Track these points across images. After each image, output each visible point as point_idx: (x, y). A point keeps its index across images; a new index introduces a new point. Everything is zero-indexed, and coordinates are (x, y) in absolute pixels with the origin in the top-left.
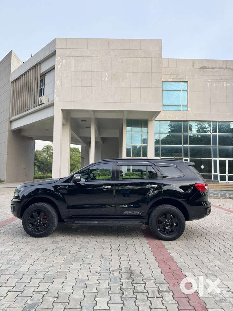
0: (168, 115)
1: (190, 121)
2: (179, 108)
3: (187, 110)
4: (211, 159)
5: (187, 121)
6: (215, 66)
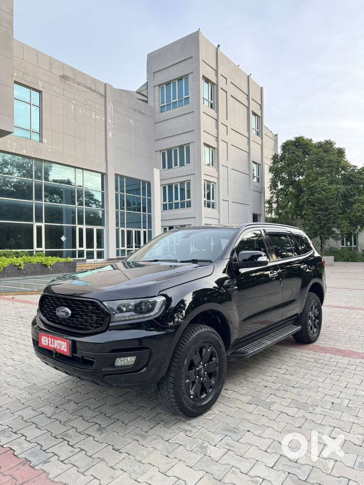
0: (9, 142)
1: (45, 161)
2: (27, 134)
3: (41, 141)
4: (76, 227)
5: (41, 159)
6: (81, 82)
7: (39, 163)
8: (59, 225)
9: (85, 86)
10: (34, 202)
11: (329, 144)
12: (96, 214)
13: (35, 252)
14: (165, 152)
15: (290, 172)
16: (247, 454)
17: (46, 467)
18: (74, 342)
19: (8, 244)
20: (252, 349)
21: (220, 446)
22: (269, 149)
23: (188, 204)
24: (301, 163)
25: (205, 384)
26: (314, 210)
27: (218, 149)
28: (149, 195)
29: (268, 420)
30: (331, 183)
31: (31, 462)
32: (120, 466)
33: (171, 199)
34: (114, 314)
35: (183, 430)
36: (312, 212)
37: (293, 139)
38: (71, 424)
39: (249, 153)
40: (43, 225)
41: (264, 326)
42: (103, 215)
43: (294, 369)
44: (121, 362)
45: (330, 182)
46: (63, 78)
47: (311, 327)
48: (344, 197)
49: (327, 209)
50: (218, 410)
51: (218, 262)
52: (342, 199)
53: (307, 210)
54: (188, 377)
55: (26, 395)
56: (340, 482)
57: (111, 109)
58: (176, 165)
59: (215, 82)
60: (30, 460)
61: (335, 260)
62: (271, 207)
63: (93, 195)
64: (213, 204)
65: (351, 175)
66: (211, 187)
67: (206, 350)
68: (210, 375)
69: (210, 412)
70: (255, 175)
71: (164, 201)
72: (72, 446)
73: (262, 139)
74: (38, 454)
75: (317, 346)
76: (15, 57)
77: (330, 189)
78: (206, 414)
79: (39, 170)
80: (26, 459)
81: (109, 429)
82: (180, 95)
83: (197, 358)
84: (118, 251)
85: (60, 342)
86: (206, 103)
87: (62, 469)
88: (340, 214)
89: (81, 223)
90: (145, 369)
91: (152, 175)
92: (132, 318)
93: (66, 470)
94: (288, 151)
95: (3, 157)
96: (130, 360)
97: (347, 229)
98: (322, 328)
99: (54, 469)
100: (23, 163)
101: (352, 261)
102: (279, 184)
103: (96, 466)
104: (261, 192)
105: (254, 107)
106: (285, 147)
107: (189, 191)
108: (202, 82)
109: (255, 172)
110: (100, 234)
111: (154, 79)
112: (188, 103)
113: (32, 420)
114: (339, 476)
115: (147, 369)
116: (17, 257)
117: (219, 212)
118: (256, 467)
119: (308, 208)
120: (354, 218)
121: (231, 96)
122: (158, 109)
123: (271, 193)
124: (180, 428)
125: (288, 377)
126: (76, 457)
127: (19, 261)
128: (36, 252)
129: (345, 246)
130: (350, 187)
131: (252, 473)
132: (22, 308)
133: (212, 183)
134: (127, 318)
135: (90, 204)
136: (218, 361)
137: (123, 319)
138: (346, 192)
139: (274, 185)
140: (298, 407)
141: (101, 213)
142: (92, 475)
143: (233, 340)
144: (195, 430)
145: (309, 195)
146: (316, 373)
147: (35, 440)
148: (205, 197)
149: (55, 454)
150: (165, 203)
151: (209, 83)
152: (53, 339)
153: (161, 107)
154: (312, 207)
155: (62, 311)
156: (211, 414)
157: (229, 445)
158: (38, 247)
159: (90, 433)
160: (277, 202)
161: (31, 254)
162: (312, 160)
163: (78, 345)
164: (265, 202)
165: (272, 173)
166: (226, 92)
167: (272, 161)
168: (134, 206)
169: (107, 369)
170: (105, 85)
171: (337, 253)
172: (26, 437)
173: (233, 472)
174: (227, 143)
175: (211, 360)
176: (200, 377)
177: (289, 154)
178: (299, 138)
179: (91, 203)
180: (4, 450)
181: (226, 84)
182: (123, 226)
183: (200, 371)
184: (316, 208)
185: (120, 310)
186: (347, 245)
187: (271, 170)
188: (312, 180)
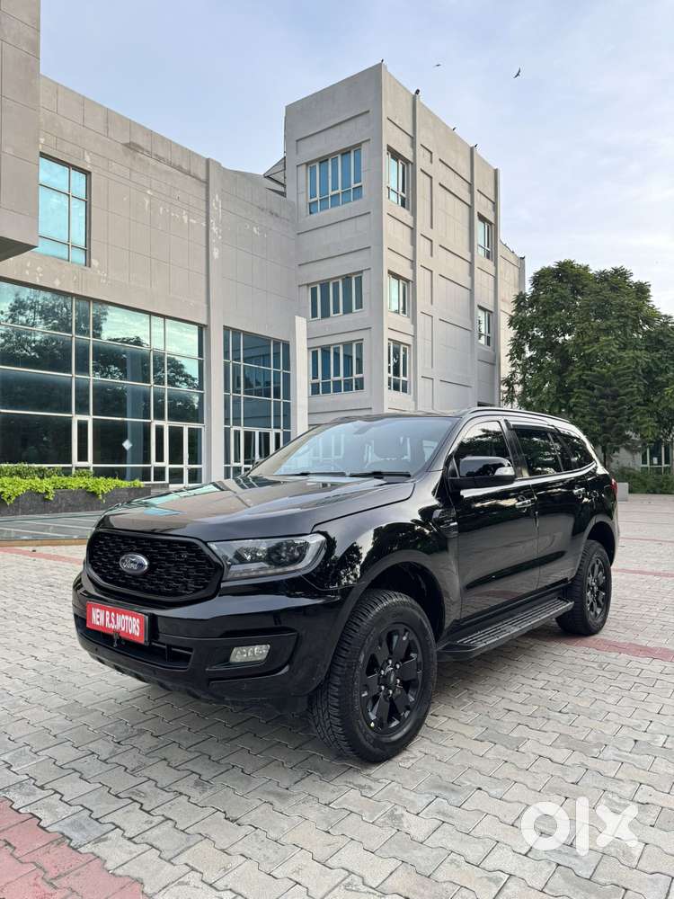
0: (28, 265)
1: (96, 301)
2: (63, 252)
3: (88, 263)
4: (150, 423)
5: (88, 298)
6: (162, 155)
7: (82, 304)
8: (120, 419)
9: (170, 164)
10: (73, 376)
11: (620, 274)
12: (187, 401)
13: (74, 470)
14: (316, 288)
15: (548, 325)
16: (476, 829)
17: (101, 849)
18: (153, 618)
19: (24, 454)
20: (483, 641)
21: (427, 814)
22: (508, 283)
23: (358, 384)
24: (568, 310)
25: (396, 702)
26: (591, 397)
27: (414, 282)
28: (287, 366)
29: (514, 770)
30: (624, 347)
31: (71, 840)
32: (239, 848)
33: (326, 375)
34: (229, 566)
35: (356, 786)
36: (589, 401)
37: (553, 265)
38: (146, 773)
39: (472, 291)
40: (89, 419)
41: (502, 600)
42: (201, 402)
43: (560, 680)
44: (242, 655)
45: (622, 346)
46: (129, 147)
47: (592, 605)
48: (648, 373)
49: (615, 396)
50: (420, 751)
51: (421, 477)
52: (644, 378)
53: (579, 398)
54: (367, 687)
55: (60, 721)
56: (655, 882)
57: (217, 206)
58: (336, 311)
59: (410, 159)
60: (69, 835)
61: (631, 491)
62: (511, 391)
63: (182, 366)
64: (405, 383)
65: (661, 333)
66: (402, 353)
67: (400, 640)
68: (407, 685)
69: (405, 755)
70: (483, 332)
71: (314, 378)
72: (148, 812)
73: (496, 265)
74: (84, 824)
75: (602, 640)
76: (41, 109)
77: (621, 358)
78: (399, 758)
79: (83, 318)
80: (62, 834)
81: (217, 782)
82: (346, 183)
83: (382, 653)
84: (227, 470)
85: (127, 618)
86: (393, 196)
87: (131, 853)
88: (638, 404)
89: (159, 416)
90: (286, 669)
91: (292, 328)
92: (262, 573)
93: (139, 855)
94: (545, 287)
95: (17, 295)
96: (258, 652)
97: (653, 434)
98: (611, 609)
99: (115, 853)
100: (53, 307)
101: (662, 493)
102: (527, 348)
103: (193, 848)
104: (494, 363)
105: (482, 206)
106: (540, 279)
107: (359, 361)
108: (386, 158)
109: (483, 327)
110: (195, 436)
111: (297, 153)
112: (360, 196)
113: (73, 765)
114: (652, 871)
115: (290, 669)
116: (42, 478)
117: (415, 399)
118: (496, 854)
119: (580, 392)
120: (665, 413)
121: (440, 185)
122: (304, 209)
123: (513, 366)
124: (350, 783)
125: (550, 694)
126: (156, 831)
127: (45, 485)
128: (77, 468)
129: (648, 465)
130: (658, 356)
131: (488, 864)
132: (52, 568)
133: (402, 346)
134: (254, 574)
135: (177, 384)
136: (420, 659)
137: (246, 575)
138: (652, 365)
139: (517, 350)
140: (572, 747)
141: (196, 399)
142: (186, 864)
143: (448, 622)
144: (377, 787)
145: (584, 369)
146: (602, 688)
147: (79, 801)
148: (389, 372)
149: (117, 827)
150: (315, 381)
151: (400, 161)
152: (113, 614)
153: (310, 204)
154: (588, 391)
155: (132, 562)
156: (408, 758)
157: (444, 814)
158: (80, 460)
159: (182, 790)
160: (522, 382)
161: (67, 472)
162: (588, 305)
163: (161, 625)
164: (500, 383)
165: (514, 328)
166: (431, 177)
167: (513, 306)
168: (259, 387)
169: (214, 669)
170: (208, 161)
171: (634, 477)
172: (63, 795)
173: (453, 862)
174: (432, 271)
175: (407, 657)
176: (388, 687)
177: (545, 293)
178: (565, 264)
179: (178, 380)
180: (22, 818)
181: (431, 162)
182: (237, 423)
183: (387, 676)
184: (596, 392)
185: (239, 558)
186: (652, 463)
187: (512, 322)
188: (589, 343)
